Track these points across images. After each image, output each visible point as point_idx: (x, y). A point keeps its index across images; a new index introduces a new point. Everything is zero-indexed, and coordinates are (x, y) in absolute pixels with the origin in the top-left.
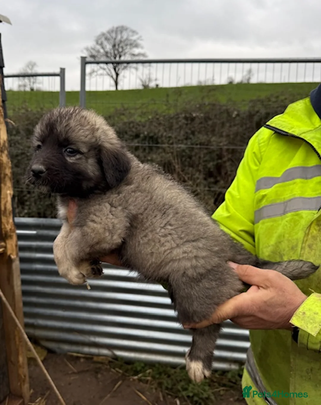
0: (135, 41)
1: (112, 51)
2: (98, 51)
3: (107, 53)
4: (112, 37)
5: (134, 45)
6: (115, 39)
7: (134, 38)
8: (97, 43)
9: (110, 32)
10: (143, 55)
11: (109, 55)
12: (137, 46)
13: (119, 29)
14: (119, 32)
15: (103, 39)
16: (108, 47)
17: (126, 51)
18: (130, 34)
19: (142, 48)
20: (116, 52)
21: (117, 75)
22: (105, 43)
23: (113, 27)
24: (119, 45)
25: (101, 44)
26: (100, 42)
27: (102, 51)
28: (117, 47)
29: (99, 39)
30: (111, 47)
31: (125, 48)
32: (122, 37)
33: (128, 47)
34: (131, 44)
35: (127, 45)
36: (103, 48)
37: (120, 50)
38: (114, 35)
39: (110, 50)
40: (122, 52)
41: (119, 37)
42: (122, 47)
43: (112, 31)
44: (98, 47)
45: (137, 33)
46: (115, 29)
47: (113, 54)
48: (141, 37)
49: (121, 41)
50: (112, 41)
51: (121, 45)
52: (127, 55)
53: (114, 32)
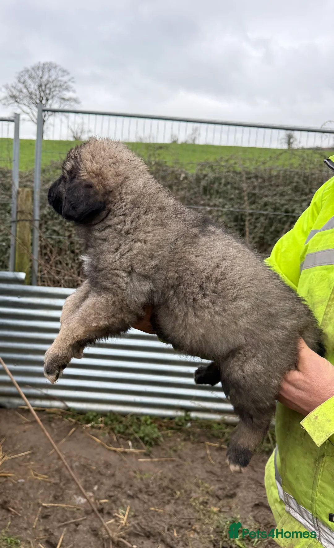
0: (66, 83)
1: (37, 92)
2: (20, 91)
3: (31, 93)
4: (38, 76)
5: (64, 87)
6: (41, 78)
7: (65, 79)
8: (19, 81)
9: (36, 68)
10: (76, 101)
11: (34, 97)
12: (67, 89)
13: (46, 66)
14: (46, 70)
15: (26, 77)
16: (33, 87)
17: (55, 93)
18: (60, 73)
19: (74, 91)
20: (42, 94)
21: (43, 121)
22: (29, 82)
23: (39, 63)
24: (46, 85)
25: (24, 82)
26: (22, 80)
27: (25, 91)
28: (43, 87)
29: (22, 76)
30: (36, 87)
31: (53, 90)
32: (50, 77)
33: (57, 89)
34: (61, 86)
35: (55, 87)
36: (26, 87)
37: (48, 92)
38: (40, 73)
39: (36, 90)
40: (49, 94)
41: (46, 77)
42: (50, 89)
43: (38, 68)
44: (21, 86)
45: (68, 74)
46: (41, 65)
47: (38, 96)
48: (73, 78)
49: (48, 82)
50: (37, 80)
51: (48, 86)
52: (56, 99)
53: (40, 70)
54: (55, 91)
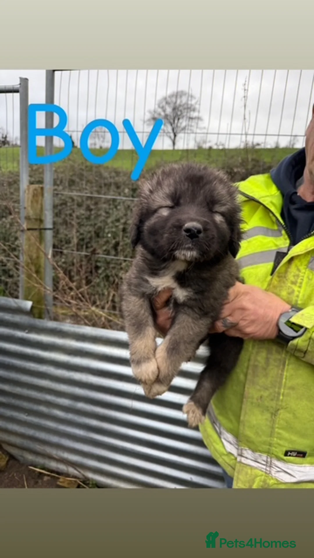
0: (192, 105)
1: (172, 114)
2: (160, 114)
3: (167, 116)
4: (172, 102)
5: (191, 109)
6: (175, 103)
7: (192, 102)
8: (159, 106)
9: (171, 96)
10: (199, 119)
11: (169, 118)
12: (194, 110)
13: (179, 94)
14: (178, 97)
15: (164, 103)
16: (169, 110)
17: (184, 114)
18: (189, 98)
19: (199, 112)
20: (175, 115)
21: (175, 136)
22: (166, 107)
23: (174, 92)
24: (178, 109)
25: (163, 108)
26: (161, 105)
27: (163, 114)
28: (176, 110)
29: (161, 102)
30: (171, 110)
31: (183, 111)
32: (181, 102)
33: (186, 111)
34: (189, 109)
35: (185, 109)
36: (164, 111)
37: (179, 113)
38: (174, 99)
39: (171, 112)
40: (180, 115)
41: (178, 102)
42: (181, 111)
43: (173, 96)
44: (160, 110)
45: (195, 98)
46: (175, 94)
47: (172, 117)
48: (197, 101)
49: (180, 106)
50: (172, 105)
51: (180, 109)
52: (185, 118)
53: (175, 97)
54: (184, 112)
